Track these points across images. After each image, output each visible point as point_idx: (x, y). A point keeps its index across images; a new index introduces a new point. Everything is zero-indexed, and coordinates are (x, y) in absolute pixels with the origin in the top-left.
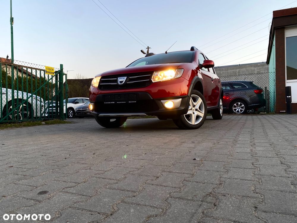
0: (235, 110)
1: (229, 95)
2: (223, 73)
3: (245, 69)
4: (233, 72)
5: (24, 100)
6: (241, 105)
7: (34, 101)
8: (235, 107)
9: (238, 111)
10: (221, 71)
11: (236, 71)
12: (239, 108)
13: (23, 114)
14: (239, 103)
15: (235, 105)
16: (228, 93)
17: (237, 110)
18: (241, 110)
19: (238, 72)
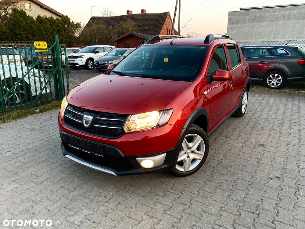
0: (270, 82)
1: (264, 63)
2: (269, 15)
3: (297, 11)
4: (282, 14)
5: (19, 79)
6: (278, 77)
7: (32, 78)
8: (270, 78)
9: (273, 84)
10: (266, 13)
11: (286, 14)
12: (275, 80)
13: (20, 95)
14: (276, 75)
15: (271, 76)
16: (264, 62)
17: (272, 82)
18: (277, 84)
19: (288, 15)
